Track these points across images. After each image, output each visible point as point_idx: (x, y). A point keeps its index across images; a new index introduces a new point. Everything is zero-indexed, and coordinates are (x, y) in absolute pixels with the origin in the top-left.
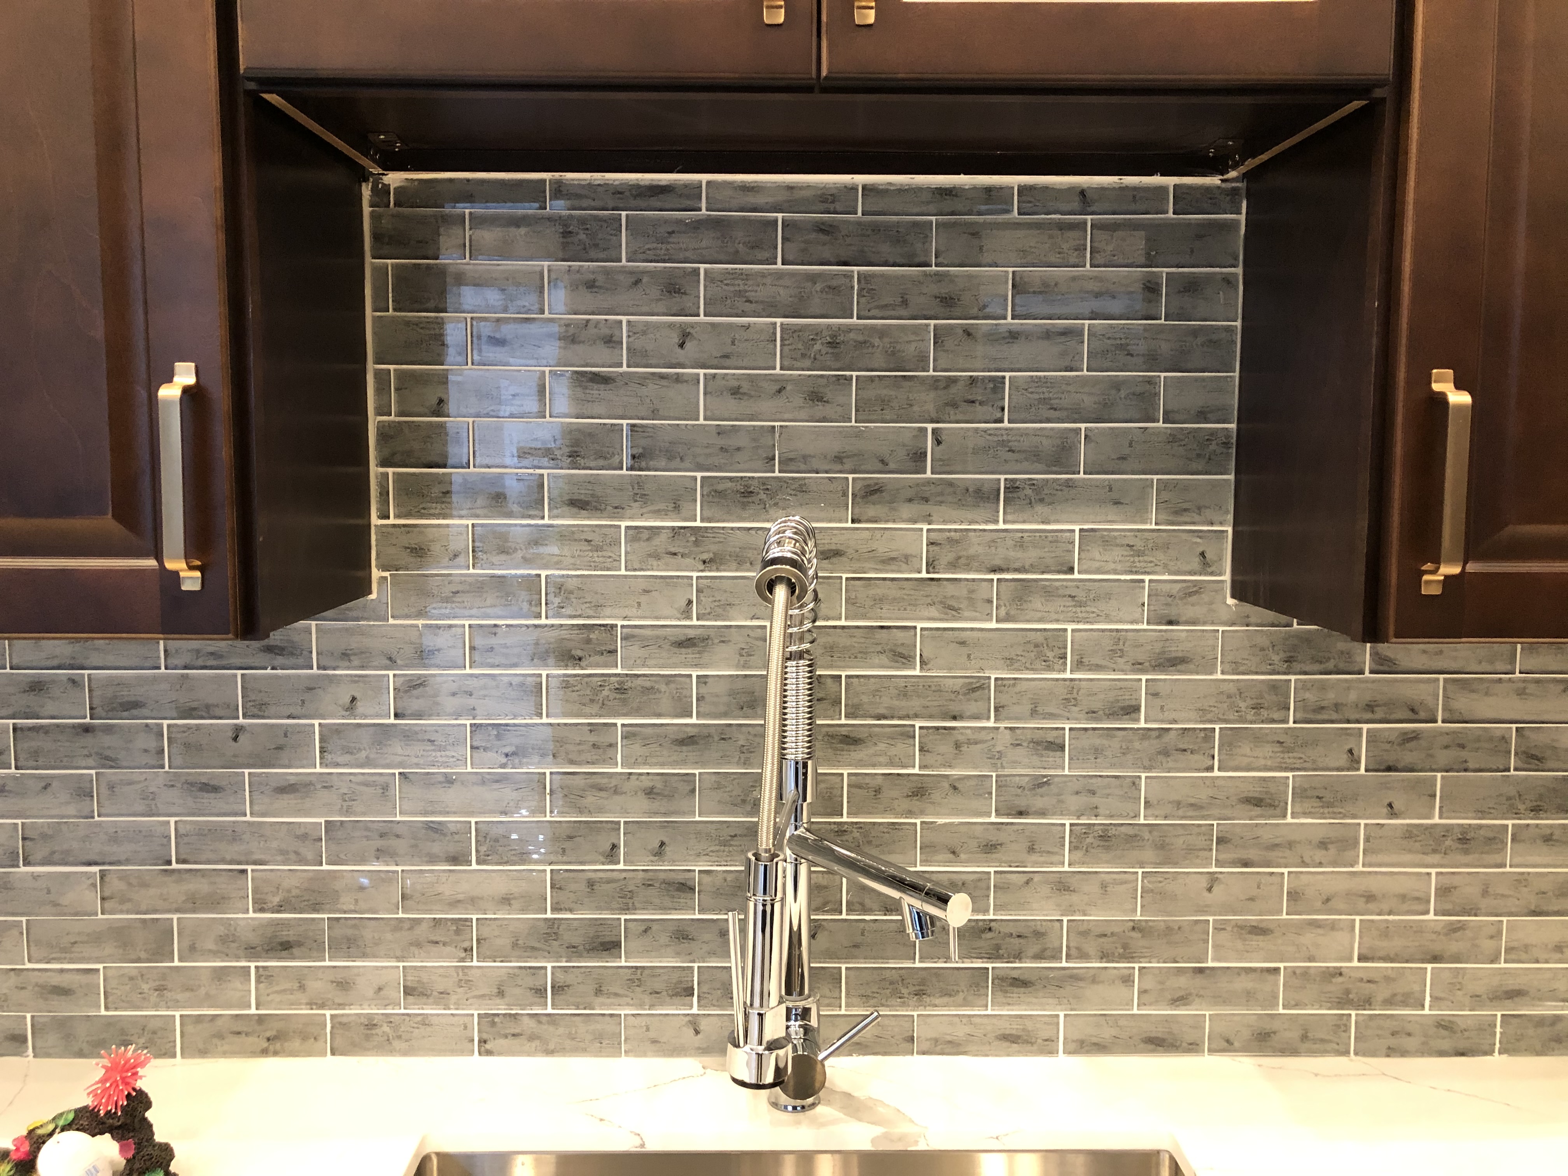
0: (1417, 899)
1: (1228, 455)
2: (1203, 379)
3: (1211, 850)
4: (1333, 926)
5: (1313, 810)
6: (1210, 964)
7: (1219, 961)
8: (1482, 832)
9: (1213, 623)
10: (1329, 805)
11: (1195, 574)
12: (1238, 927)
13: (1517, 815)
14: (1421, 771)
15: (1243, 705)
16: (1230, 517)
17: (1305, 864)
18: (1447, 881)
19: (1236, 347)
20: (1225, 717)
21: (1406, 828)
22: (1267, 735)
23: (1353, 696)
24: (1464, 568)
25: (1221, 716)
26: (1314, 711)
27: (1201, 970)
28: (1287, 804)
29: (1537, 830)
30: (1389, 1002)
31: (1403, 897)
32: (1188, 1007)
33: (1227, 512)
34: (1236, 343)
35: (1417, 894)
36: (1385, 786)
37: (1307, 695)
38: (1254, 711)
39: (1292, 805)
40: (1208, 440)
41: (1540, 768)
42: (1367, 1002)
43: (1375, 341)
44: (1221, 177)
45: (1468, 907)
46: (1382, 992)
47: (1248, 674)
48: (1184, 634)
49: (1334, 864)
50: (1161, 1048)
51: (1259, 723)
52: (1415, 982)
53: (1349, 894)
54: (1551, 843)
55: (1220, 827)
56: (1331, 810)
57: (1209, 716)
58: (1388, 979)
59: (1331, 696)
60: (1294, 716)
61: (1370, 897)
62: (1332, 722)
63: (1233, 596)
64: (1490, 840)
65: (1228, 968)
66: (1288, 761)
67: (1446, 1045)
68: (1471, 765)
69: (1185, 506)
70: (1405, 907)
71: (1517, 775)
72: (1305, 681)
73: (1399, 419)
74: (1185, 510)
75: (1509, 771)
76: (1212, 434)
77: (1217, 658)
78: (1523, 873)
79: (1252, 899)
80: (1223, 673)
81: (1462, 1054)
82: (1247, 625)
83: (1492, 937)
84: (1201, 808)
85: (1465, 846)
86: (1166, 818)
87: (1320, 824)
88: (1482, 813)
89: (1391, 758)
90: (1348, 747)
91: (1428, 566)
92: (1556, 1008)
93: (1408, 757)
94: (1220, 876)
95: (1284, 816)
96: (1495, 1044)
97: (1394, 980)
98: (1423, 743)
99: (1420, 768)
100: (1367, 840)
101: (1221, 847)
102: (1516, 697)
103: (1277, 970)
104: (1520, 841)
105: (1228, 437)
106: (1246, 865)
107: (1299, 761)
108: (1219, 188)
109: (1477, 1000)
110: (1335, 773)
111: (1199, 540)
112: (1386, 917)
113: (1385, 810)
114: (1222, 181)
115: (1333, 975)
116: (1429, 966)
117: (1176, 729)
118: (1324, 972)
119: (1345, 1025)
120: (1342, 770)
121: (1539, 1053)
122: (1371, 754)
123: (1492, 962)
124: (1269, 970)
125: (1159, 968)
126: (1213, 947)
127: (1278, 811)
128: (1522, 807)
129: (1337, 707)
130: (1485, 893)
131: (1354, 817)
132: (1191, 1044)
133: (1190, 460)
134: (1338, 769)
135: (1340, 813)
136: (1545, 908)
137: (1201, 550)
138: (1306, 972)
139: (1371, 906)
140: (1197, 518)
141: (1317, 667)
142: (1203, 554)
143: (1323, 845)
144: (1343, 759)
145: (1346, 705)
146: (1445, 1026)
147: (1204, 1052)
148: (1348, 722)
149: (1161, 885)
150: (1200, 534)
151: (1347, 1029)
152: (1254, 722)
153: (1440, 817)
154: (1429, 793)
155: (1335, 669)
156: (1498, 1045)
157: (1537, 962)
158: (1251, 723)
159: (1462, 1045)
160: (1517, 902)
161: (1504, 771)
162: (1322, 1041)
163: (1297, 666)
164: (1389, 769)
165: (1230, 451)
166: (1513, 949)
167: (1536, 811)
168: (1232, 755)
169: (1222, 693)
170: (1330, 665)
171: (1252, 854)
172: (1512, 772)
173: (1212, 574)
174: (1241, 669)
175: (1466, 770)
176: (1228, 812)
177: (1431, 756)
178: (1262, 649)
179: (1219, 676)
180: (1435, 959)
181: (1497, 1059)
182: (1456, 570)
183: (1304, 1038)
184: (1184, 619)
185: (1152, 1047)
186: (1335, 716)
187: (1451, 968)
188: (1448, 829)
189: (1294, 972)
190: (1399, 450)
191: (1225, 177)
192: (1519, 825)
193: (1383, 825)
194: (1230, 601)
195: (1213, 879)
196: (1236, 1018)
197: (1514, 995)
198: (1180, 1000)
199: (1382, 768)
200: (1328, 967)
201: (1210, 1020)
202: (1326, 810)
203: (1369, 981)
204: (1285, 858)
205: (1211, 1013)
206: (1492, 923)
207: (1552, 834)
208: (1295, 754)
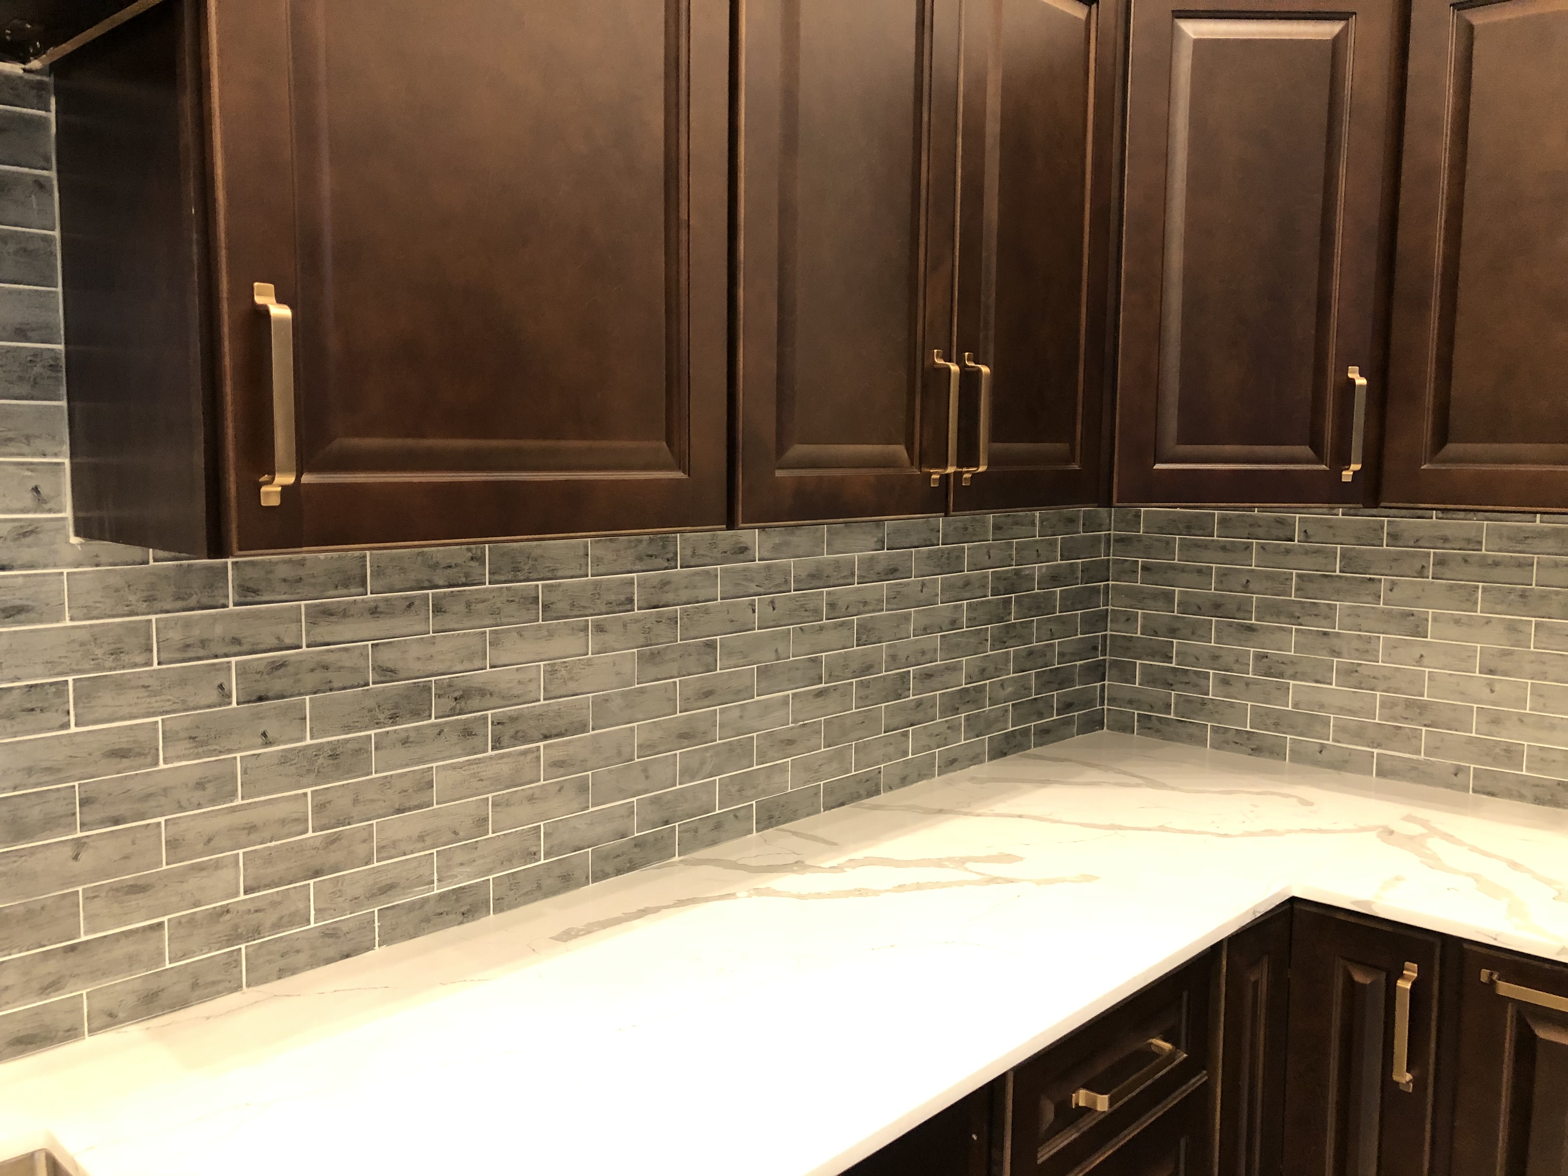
0: (296, 820)
1: (57, 379)
2: (20, 292)
3: (74, 814)
4: (217, 865)
5: (187, 752)
6: (83, 938)
7: (95, 931)
8: (349, 746)
9: (55, 566)
10: (204, 743)
11: (28, 512)
12: (113, 890)
13: (378, 724)
14: (291, 696)
15: (99, 652)
16: (66, 448)
17: (182, 809)
18: (322, 798)
19: (56, 260)
20: (80, 667)
21: (280, 754)
22: (129, 680)
23: (219, 630)
24: (298, 478)
25: (74, 667)
26: (179, 650)
27: (73, 948)
28: (157, 750)
29: (396, 735)
30: (278, 926)
31: (283, 822)
32: (60, 992)
33: (62, 443)
34: (56, 256)
35: (295, 816)
36: (258, 717)
37: (171, 634)
38: (113, 657)
39: (163, 750)
40: (31, 361)
41: (394, 678)
42: (257, 932)
43: (195, 249)
44: (23, 66)
45: (341, 818)
46: (271, 918)
47: (102, 618)
48: (20, 580)
49: (213, 802)
50: (33, 1045)
51: (120, 669)
52: (299, 900)
53: (231, 829)
54: (407, 745)
55: (83, 789)
56: (205, 748)
57: (59, 669)
58: (274, 904)
59: (196, 632)
60: (158, 658)
61: (252, 828)
62: (199, 659)
63: (77, 534)
64: (358, 751)
65: (105, 937)
66: (155, 705)
67: (331, 952)
68: (335, 684)
69: (10, 435)
70: (285, 830)
71: (376, 688)
72: (167, 619)
73: (226, 330)
74: (10, 440)
75: (369, 685)
76: (35, 355)
77: (63, 604)
78: (386, 777)
79: (126, 857)
80: (72, 619)
81: (348, 956)
82: (97, 565)
83: (364, 841)
84: (59, 770)
85: (336, 761)
86: (15, 788)
87: (196, 764)
88: (348, 729)
89: (261, 688)
90: (218, 683)
91: (266, 478)
92: (423, 892)
93: (278, 684)
94: (87, 840)
95: (156, 763)
96: (375, 939)
97: (280, 903)
98: (290, 669)
99: (289, 694)
100: (245, 772)
101: (85, 809)
102: (370, 616)
103: (160, 925)
104: (381, 749)
105: (56, 359)
106: (117, 822)
107: (168, 703)
108: (21, 78)
109: (356, 902)
110: (207, 711)
111: (29, 473)
112: (269, 844)
113: (260, 740)
114: (24, 70)
115: (221, 915)
116: (311, 882)
117: (19, 688)
118: (211, 914)
119: (236, 961)
120: (215, 706)
121: (412, 937)
122: (240, 686)
123: (367, 864)
124: (152, 928)
125: (22, 957)
126: (84, 919)
127: (149, 759)
128: (381, 717)
129: (203, 643)
130: (356, 801)
131: (230, 751)
132: (68, 1031)
133: (12, 383)
134: (209, 707)
135: (215, 750)
136: (407, 805)
137: (33, 484)
138: (191, 919)
139: (253, 837)
140: (25, 449)
141: (179, 604)
142: (36, 489)
143: (200, 785)
144: (214, 696)
145: (213, 640)
146: (330, 934)
147: (84, 1034)
148: (216, 657)
149: (16, 865)
150: (31, 467)
151: (238, 963)
152: (115, 669)
153: (312, 738)
154: (300, 716)
155: (198, 605)
156: (377, 939)
157: (405, 854)
158: (111, 669)
159: (346, 948)
160: (384, 804)
161: (365, 686)
162: (214, 983)
163: (158, 605)
164: (261, 699)
165: (60, 375)
166: (383, 847)
167: (394, 718)
168: (91, 707)
169: (73, 641)
170: (193, 601)
171: (122, 809)
172: (371, 686)
173: (50, 511)
174: (95, 613)
175: (331, 690)
176: (91, 770)
177: (299, 680)
178: (117, 590)
179: (68, 623)
180: (317, 873)
181: (378, 951)
182: (290, 480)
183: (195, 986)
184: (19, 562)
185: (21, 1047)
186: (201, 653)
187: (330, 879)
188: (320, 747)
189: (179, 922)
190: (227, 362)
191: (27, 66)
192: (381, 733)
193: (259, 755)
194: (74, 540)
195: (79, 844)
196: (118, 988)
197: (387, 889)
198: (53, 986)
199: (254, 698)
200: (214, 908)
201: (88, 998)
202: (200, 750)
203: (256, 911)
204: (160, 806)
205: (89, 990)
206: (364, 828)
207: (408, 737)
208: (163, 697)
